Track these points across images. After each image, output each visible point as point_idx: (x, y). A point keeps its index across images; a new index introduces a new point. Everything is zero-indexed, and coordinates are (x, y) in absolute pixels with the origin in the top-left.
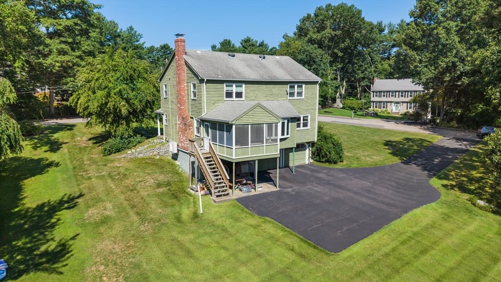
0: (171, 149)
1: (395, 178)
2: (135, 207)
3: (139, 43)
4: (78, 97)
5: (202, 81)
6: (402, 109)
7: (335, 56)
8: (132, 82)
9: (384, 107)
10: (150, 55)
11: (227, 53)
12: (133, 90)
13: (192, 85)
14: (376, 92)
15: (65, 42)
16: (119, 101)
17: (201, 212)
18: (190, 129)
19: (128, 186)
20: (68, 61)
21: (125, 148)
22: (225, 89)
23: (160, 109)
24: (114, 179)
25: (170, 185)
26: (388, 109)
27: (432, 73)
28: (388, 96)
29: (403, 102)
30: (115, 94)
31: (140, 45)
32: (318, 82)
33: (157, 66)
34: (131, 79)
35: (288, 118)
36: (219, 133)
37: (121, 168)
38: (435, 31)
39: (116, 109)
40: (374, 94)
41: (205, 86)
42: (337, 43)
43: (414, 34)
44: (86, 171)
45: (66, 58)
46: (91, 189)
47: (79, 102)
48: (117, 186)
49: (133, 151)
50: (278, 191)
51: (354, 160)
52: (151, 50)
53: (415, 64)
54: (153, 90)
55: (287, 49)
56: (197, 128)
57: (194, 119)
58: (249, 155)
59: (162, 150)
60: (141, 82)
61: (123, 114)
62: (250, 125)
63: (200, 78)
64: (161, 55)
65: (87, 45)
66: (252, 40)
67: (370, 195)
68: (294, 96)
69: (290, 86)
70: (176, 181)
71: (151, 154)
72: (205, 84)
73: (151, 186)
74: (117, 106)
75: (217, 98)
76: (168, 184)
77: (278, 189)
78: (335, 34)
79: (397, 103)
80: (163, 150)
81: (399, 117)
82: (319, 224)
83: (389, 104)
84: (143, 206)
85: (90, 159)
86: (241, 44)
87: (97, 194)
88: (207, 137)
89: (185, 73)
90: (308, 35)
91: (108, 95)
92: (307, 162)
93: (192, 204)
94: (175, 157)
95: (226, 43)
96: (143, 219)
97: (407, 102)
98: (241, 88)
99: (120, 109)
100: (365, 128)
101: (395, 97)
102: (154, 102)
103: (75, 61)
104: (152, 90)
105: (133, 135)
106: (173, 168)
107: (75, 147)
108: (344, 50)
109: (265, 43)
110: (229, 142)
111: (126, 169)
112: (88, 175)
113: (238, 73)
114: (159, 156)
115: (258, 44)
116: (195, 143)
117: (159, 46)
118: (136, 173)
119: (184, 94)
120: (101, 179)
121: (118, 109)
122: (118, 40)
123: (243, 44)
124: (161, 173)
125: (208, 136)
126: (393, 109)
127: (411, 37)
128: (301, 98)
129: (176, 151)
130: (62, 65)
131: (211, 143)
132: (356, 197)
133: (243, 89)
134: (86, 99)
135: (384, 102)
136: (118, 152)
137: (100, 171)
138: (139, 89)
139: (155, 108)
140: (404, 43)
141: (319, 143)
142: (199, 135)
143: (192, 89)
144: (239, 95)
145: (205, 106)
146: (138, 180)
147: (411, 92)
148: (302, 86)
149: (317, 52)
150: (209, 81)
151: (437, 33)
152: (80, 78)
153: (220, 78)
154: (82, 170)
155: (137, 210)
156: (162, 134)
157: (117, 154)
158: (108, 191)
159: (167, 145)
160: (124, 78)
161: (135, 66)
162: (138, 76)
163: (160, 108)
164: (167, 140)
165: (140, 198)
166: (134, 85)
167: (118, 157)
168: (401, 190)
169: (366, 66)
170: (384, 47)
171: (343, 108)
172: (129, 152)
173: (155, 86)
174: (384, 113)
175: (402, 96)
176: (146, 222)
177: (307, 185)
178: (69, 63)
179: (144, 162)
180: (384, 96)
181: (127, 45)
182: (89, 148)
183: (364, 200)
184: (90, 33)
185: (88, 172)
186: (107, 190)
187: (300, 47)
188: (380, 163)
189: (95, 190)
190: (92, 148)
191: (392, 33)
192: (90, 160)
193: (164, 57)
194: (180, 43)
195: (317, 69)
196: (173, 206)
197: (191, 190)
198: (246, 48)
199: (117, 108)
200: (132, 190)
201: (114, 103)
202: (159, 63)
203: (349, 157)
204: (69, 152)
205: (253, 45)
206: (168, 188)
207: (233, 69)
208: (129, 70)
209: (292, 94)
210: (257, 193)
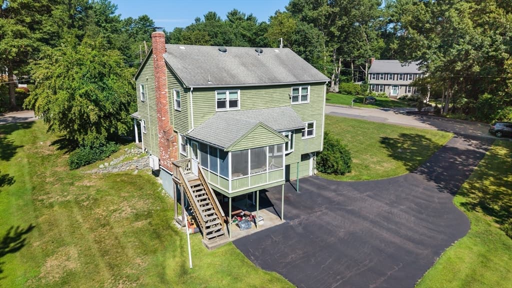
0: (151, 165)
1: (414, 196)
2: (107, 255)
3: (114, 15)
4: (36, 97)
5: (187, 90)
6: (401, 93)
7: (331, 35)
8: (101, 80)
9: (381, 90)
10: (128, 28)
11: (217, 48)
12: (103, 89)
13: (175, 93)
14: (374, 74)
15: (22, 22)
16: (86, 104)
17: (191, 267)
18: (174, 146)
19: (99, 219)
20: (28, 46)
21: (97, 160)
22: (216, 98)
23: (137, 113)
24: (81, 207)
25: (152, 216)
26: (385, 92)
27: (441, 61)
28: (386, 79)
29: (401, 85)
30: (81, 96)
31: (116, 18)
32: (326, 82)
33: (136, 40)
34: (101, 76)
35: (291, 130)
36: (210, 157)
37: (91, 189)
38: (447, 13)
39: (83, 115)
40: (371, 76)
41: (191, 96)
42: (333, 21)
43: (423, 16)
44: (48, 193)
45: (25, 42)
46: (52, 224)
47: (37, 105)
48: (85, 218)
49: (106, 164)
50: (283, 224)
51: (362, 169)
52: (129, 22)
53: (424, 50)
54: (128, 88)
55: (279, 28)
56: (182, 144)
57: (179, 134)
58: (248, 186)
59: (140, 164)
60: (113, 79)
61: (91, 120)
62: (249, 150)
63: (185, 87)
64: (140, 28)
65: (50, 26)
66: (240, 12)
67: (390, 226)
68: (298, 101)
69: (293, 89)
70: (158, 210)
71: (128, 168)
72: (191, 93)
73: (128, 218)
74: (84, 111)
75: (206, 110)
76: (149, 215)
77: (283, 221)
78: (332, 11)
79: (395, 86)
80: (142, 163)
81: (397, 101)
82: (339, 280)
83: (386, 87)
84: (117, 252)
85: (54, 174)
86: (228, 17)
87: (59, 232)
88: (195, 159)
89: (166, 76)
90: (303, 13)
91: (72, 97)
92: (311, 174)
93: (179, 250)
94: (156, 173)
95: (211, 16)
96: (117, 277)
97: (406, 86)
98: (236, 94)
99: (87, 114)
100: (369, 123)
101: (394, 80)
102: (129, 103)
103: (35, 45)
104: (127, 90)
105: (105, 143)
106: (155, 190)
107: (37, 156)
108: (342, 29)
109: (253, 16)
110: (224, 171)
111: (98, 190)
112: (50, 201)
113: (233, 77)
114: (137, 171)
115: (246, 18)
116: (180, 169)
117: (137, 18)
118: (109, 197)
119: (164, 102)
120: (65, 208)
121: (85, 115)
122: (90, 12)
123: (230, 18)
124: (140, 197)
125: (197, 158)
126: (391, 93)
127: (419, 19)
128: (305, 102)
129: (157, 168)
130: (19, 50)
131: (201, 167)
132: (375, 229)
133: (239, 95)
134: (45, 101)
135: (382, 85)
136: (88, 164)
137: (66, 194)
138: (110, 89)
139: (131, 111)
140: (410, 26)
141: (326, 153)
142: (186, 155)
143: (175, 97)
144: (233, 104)
145: (192, 120)
146: (112, 208)
147: (410, 74)
148: (307, 88)
149: (313, 32)
150: (196, 90)
151: (449, 16)
152: (37, 75)
153: (210, 84)
154: (42, 192)
155: (109, 259)
156: (140, 141)
157: (87, 167)
158: (74, 227)
159: (146, 157)
160: (91, 75)
161: (105, 59)
162: (110, 73)
163: (137, 111)
164: (146, 150)
165: (113, 238)
166: (104, 83)
167: (88, 172)
168: (424, 216)
169: (361, 43)
170: (381, 23)
171: (340, 92)
172: (102, 166)
173: (130, 83)
174: (381, 97)
175: (401, 79)
176: (121, 281)
177: (316, 212)
178: (29, 48)
179: (118, 180)
180: (382, 78)
181: (101, 18)
182: (53, 158)
183: (385, 235)
184: (53, 10)
185: (50, 196)
186: (71, 225)
187: (295, 26)
188: (392, 173)
189: (57, 226)
190: (58, 157)
191: (389, 7)
192: (53, 176)
193: (143, 30)
194: (158, 38)
195: (313, 51)
196: (155, 252)
197: (177, 223)
198: (233, 22)
199: (84, 113)
200: (104, 226)
201: (79, 108)
202: (138, 36)
203: (357, 165)
204: (30, 163)
205: (240, 19)
206: (148, 220)
207: (225, 70)
208: (97, 66)
209: (295, 98)
210: (258, 229)
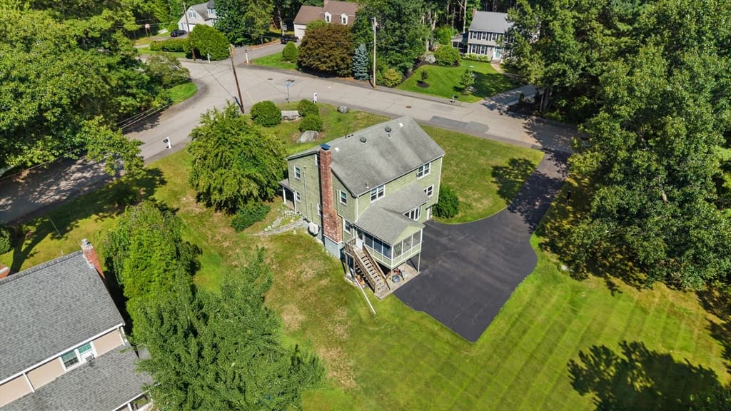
5: (355, 197)
9: (483, 52)
13: (340, 192)
14: (475, 33)
17: (375, 313)
18: (339, 226)
22: (371, 195)
25: (329, 275)
26: (487, 55)
28: (489, 39)
36: (375, 244)
37: (269, 252)
40: (472, 35)
49: (269, 227)
51: (467, 208)
56: (346, 226)
57: (344, 219)
62: (403, 241)
63: (353, 195)
67: (487, 269)
68: (422, 175)
69: (419, 169)
71: (288, 229)
72: (357, 199)
73: (313, 278)
75: (365, 205)
77: (419, 272)
79: (499, 48)
83: (489, 49)
85: (225, 237)
88: (359, 239)
89: (332, 179)
92: (428, 219)
106: (320, 251)
107: (191, 215)
119: (330, 195)
125: (362, 239)
126: (493, 56)
128: (428, 174)
129: (317, 232)
131: (366, 246)
132: (477, 272)
133: (384, 188)
136: (249, 226)
142: (350, 233)
143: (340, 195)
145: (358, 215)
150: (360, 196)
153: (368, 189)
156: (288, 201)
157: (250, 229)
159: (301, 219)
164: (300, 214)
167: (256, 235)
168: (508, 257)
171: (436, 63)
172: (266, 229)
177: (438, 260)
179: (285, 241)
180: (484, 38)
182: (207, 216)
188: (490, 211)
190: (210, 214)
197: (348, 279)
200: (301, 286)
203: (462, 204)
206: (329, 279)
210: (405, 282)
